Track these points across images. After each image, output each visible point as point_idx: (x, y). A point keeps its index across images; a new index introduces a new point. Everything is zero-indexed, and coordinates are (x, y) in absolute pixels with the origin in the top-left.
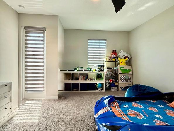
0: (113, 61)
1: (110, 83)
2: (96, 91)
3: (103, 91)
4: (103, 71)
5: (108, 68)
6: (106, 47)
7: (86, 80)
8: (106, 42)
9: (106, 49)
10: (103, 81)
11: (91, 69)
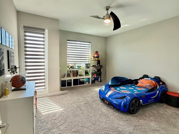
0: (96, 60)
1: (94, 78)
2: (85, 85)
3: (90, 84)
4: (89, 68)
5: (93, 66)
6: (90, 48)
7: (77, 76)
8: (90, 44)
9: (90, 50)
10: (90, 76)
11: (80, 67)
